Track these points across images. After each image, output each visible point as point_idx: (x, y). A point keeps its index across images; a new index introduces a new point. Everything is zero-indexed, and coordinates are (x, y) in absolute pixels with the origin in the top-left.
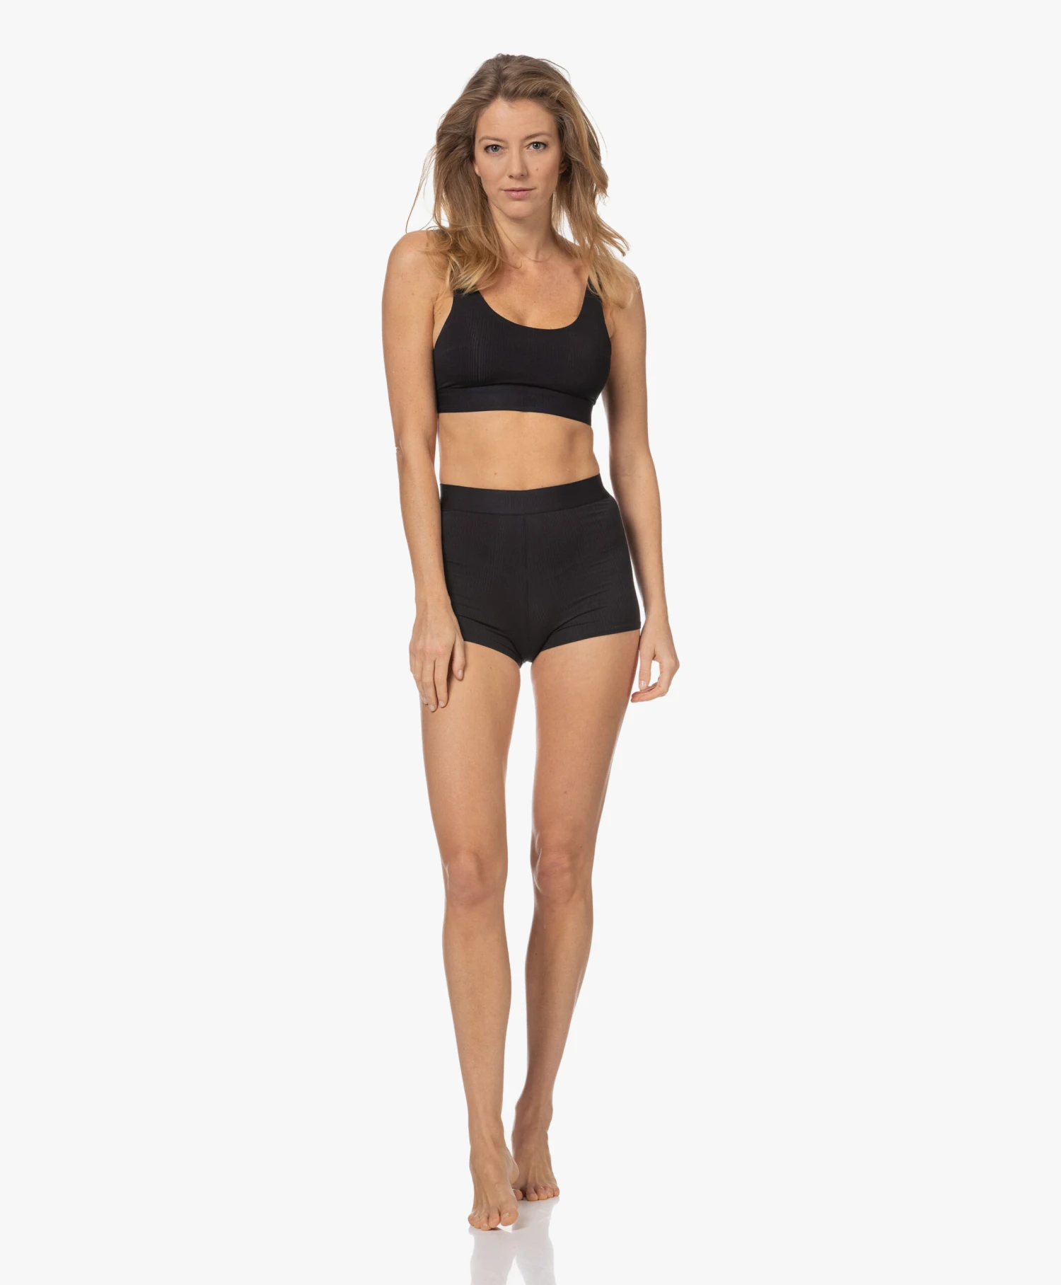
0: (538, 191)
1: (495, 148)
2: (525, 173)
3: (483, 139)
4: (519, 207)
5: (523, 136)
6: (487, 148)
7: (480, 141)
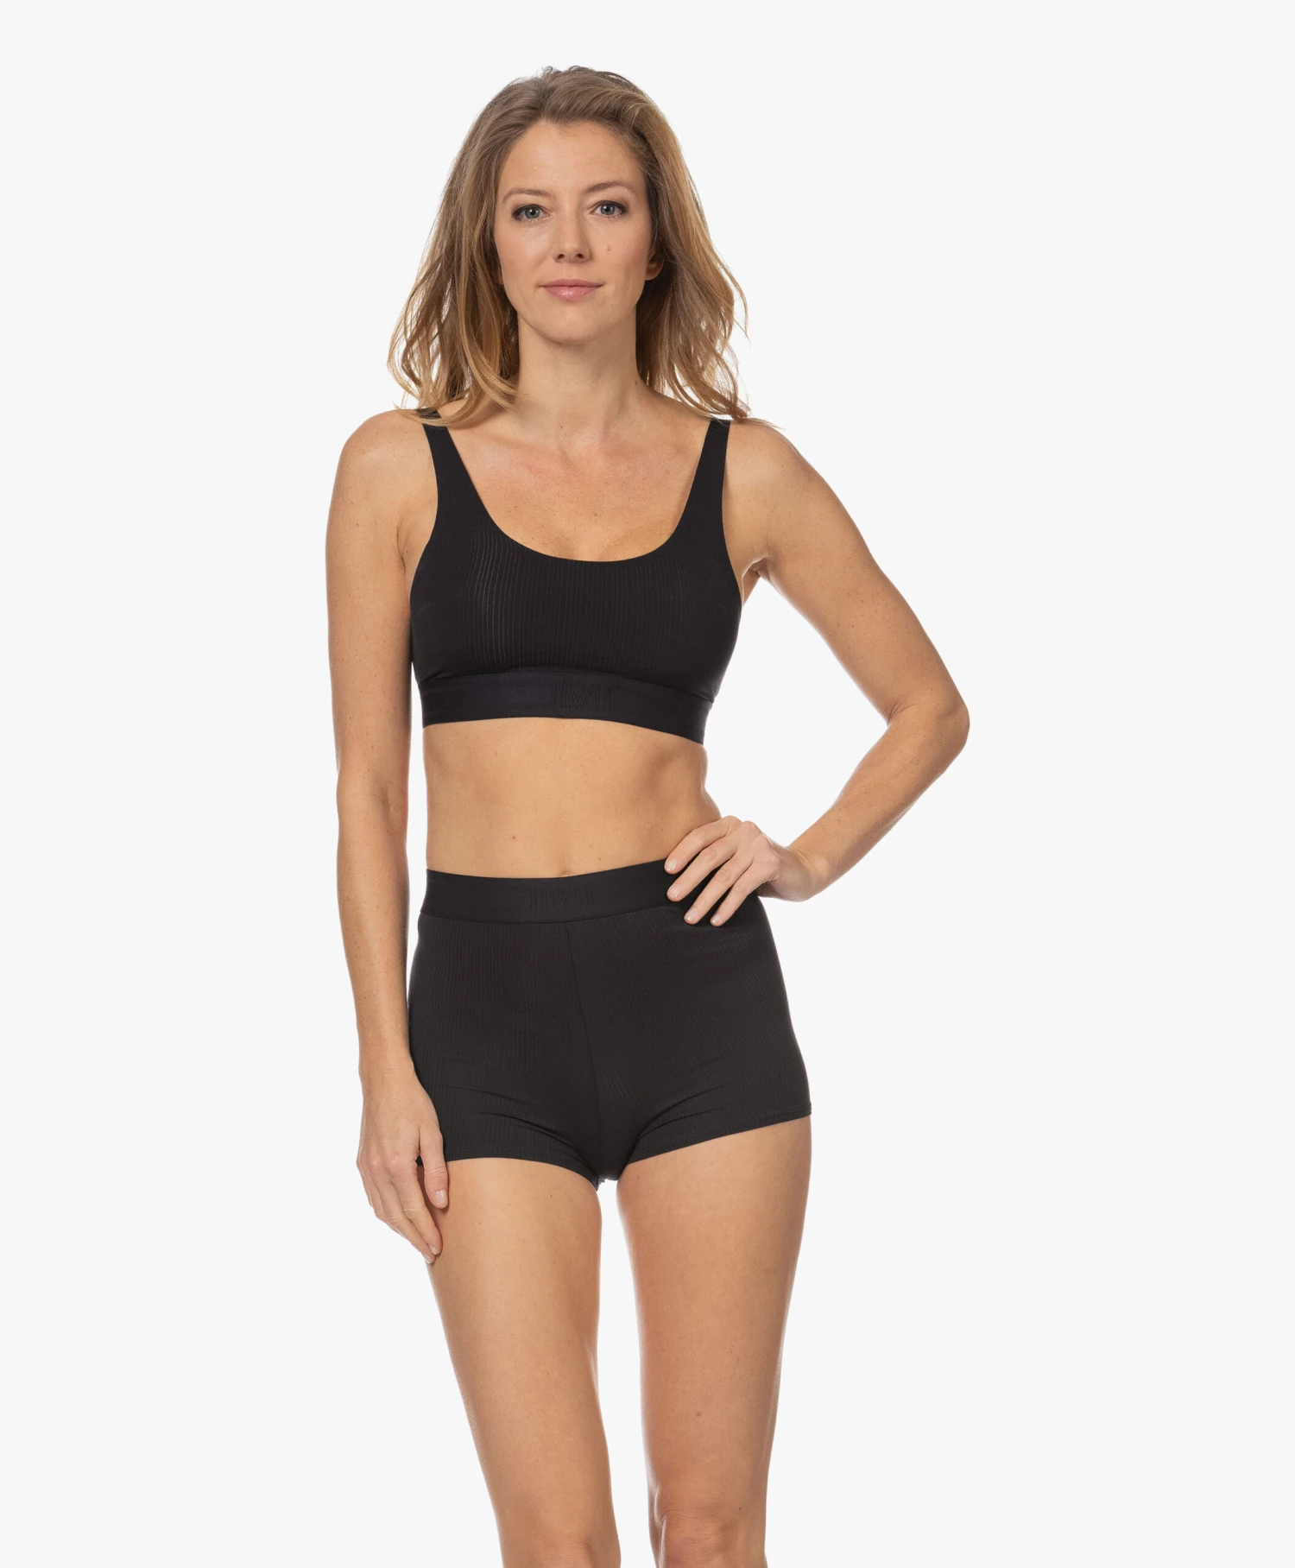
0: (608, 290)
1: (533, 213)
2: (586, 253)
3: (510, 194)
4: (571, 319)
5: (585, 186)
6: (517, 213)
7: (505, 198)
